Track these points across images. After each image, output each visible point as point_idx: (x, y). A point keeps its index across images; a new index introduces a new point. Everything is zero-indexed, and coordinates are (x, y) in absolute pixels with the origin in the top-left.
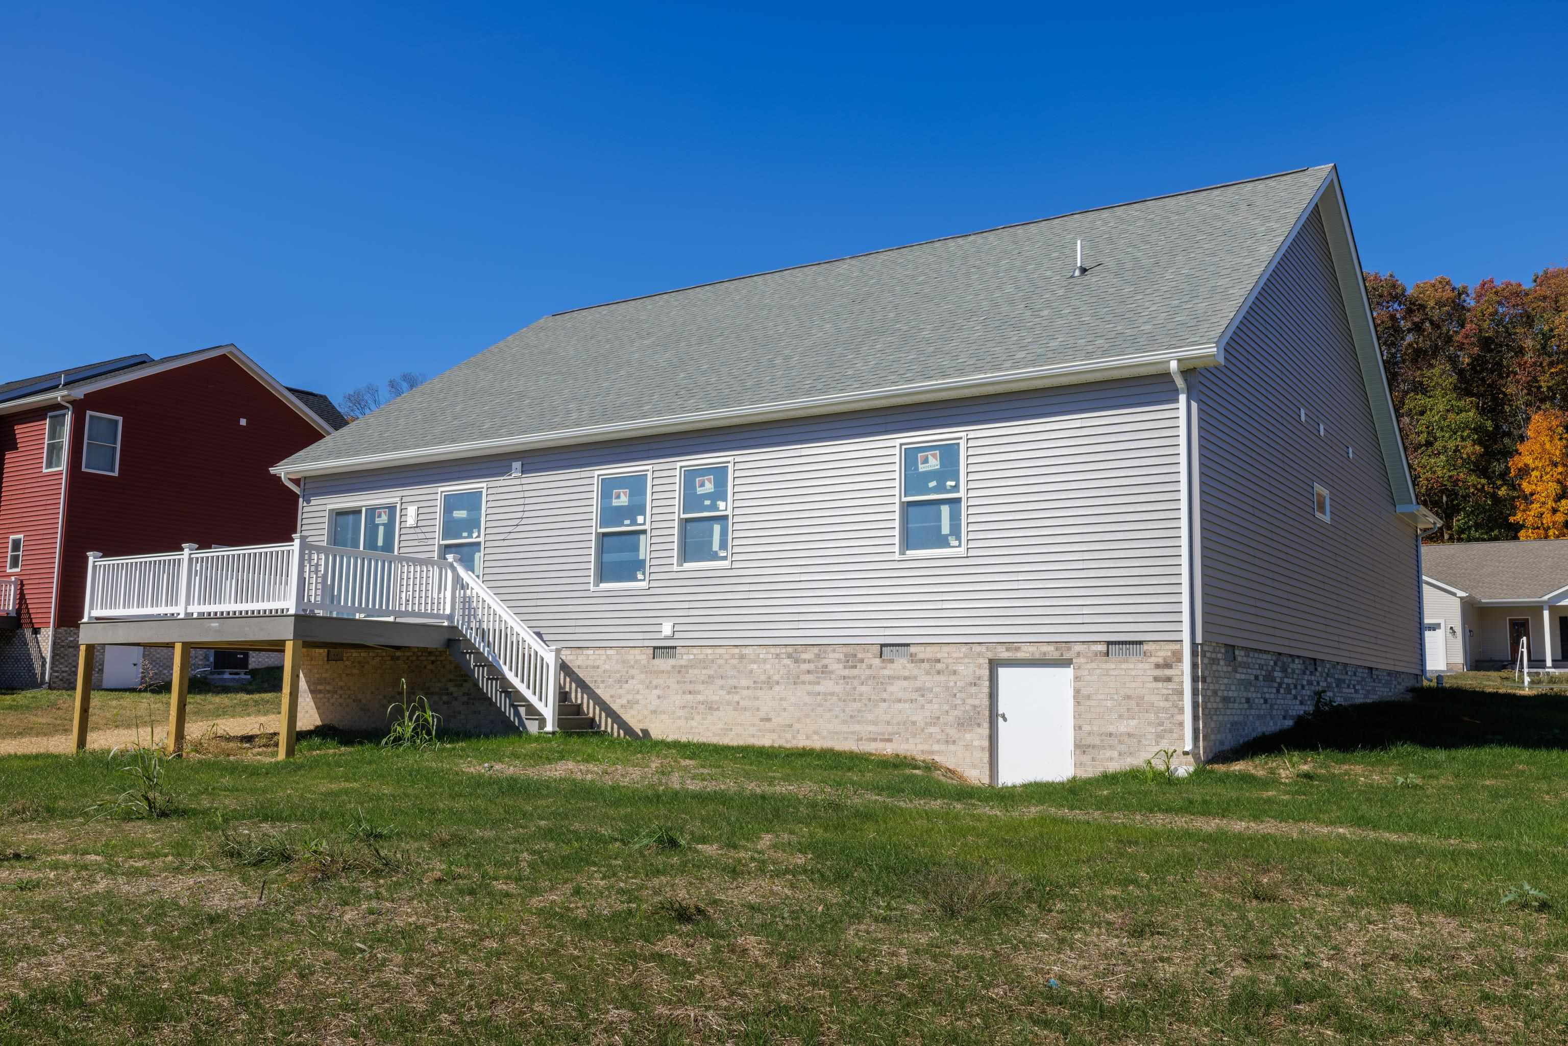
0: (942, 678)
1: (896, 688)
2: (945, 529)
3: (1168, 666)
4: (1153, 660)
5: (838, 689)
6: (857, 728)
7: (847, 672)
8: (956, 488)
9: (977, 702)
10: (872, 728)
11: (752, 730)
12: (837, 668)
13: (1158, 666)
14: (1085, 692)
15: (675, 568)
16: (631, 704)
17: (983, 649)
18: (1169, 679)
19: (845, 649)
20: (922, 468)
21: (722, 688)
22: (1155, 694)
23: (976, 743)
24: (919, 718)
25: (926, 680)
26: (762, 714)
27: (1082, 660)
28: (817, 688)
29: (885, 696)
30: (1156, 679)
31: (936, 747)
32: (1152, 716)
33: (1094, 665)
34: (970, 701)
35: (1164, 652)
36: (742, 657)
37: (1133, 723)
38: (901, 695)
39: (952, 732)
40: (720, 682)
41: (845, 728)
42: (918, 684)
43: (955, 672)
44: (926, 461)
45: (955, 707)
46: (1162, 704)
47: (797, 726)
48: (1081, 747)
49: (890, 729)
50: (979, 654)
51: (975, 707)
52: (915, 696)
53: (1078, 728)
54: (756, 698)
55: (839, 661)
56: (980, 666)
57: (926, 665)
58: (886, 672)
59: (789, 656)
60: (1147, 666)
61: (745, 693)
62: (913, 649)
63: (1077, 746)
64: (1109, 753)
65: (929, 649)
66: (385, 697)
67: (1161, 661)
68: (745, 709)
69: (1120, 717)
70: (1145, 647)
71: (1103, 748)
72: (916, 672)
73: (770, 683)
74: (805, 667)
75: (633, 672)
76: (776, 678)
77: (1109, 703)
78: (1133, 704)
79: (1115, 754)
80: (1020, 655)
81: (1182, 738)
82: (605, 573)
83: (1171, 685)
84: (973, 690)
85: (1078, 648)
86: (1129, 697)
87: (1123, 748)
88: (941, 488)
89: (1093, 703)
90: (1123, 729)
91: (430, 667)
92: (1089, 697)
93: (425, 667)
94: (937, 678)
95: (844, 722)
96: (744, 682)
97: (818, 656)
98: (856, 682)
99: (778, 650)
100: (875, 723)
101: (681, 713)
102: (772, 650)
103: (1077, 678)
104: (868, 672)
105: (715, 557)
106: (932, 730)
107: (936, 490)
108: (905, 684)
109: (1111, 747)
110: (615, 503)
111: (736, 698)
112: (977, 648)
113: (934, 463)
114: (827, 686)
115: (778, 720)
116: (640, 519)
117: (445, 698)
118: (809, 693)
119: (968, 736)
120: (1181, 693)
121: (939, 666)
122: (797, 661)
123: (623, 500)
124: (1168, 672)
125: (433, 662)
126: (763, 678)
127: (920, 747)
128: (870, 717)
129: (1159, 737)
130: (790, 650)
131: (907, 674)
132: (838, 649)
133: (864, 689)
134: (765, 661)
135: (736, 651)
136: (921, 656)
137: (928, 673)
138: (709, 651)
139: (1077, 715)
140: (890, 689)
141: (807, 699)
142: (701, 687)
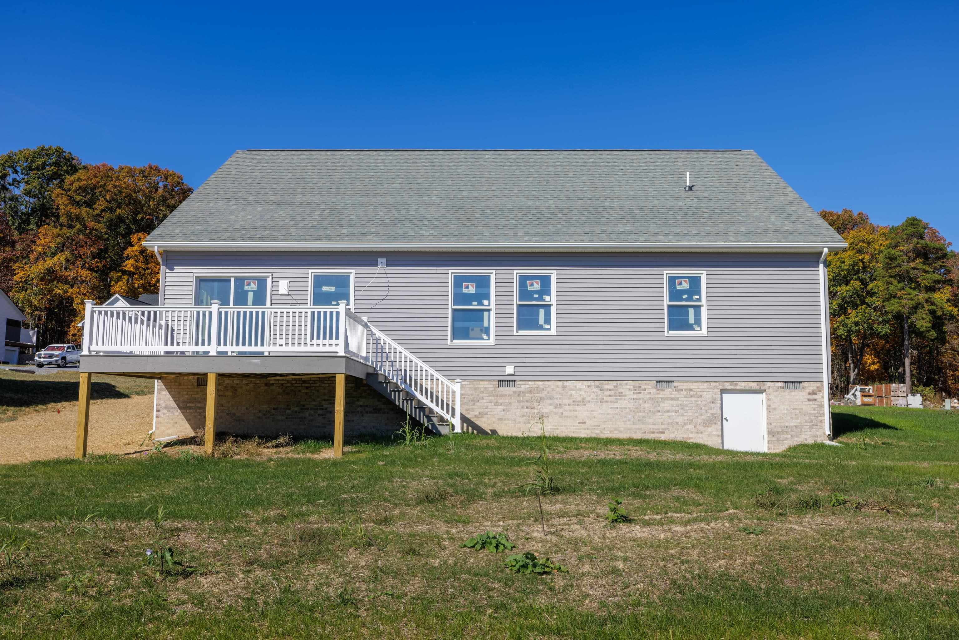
0: (693, 399)
1: (666, 405)
2: (692, 321)
3: (815, 394)
4: (807, 391)
5: (630, 405)
6: (642, 426)
7: (635, 396)
8: (699, 300)
9: (714, 412)
10: (651, 426)
11: (572, 429)
12: (630, 394)
13: (809, 394)
14: (773, 406)
15: (515, 333)
16: (481, 415)
17: (717, 384)
18: (815, 400)
19: (633, 383)
20: (678, 287)
21: (551, 405)
22: (809, 407)
23: (714, 433)
24: (681, 420)
25: (683, 400)
26: (580, 419)
27: (771, 390)
28: (616, 405)
29: (659, 409)
30: (809, 400)
31: (691, 436)
32: (807, 418)
33: (777, 393)
34: (710, 411)
35: (812, 387)
36: (564, 387)
37: (799, 421)
38: (669, 408)
39: (701, 428)
40: (549, 401)
41: (634, 426)
42: (680, 402)
43: (701, 396)
44: (681, 284)
45: (701, 415)
46: (812, 412)
47: (603, 426)
48: (771, 433)
49: (663, 426)
50: (715, 387)
51: (713, 414)
52: (678, 408)
53: (769, 424)
54: (575, 411)
55: (630, 390)
56: (715, 393)
57: (684, 393)
58: (660, 396)
59: (597, 387)
60: (804, 394)
61: (567, 407)
62: (675, 384)
63: (769, 433)
64: (786, 436)
65: (685, 384)
66: (260, 411)
67: (811, 391)
68: (567, 417)
69: (792, 418)
70: (803, 384)
71: (783, 433)
72: (678, 396)
73: (584, 402)
74: (608, 393)
75: (484, 395)
76: (589, 399)
77: (786, 412)
78: (798, 412)
79: (789, 436)
80: (738, 388)
81: (823, 428)
82: (458, 333)
83: (816, 403)
84: (712, 405)
85: (769, 384)
86: (796, 409)
87: (793, 433)
88: (690, 299)
89: (778, 412)
90: (793, 424)
91: (305, 391)
92: (775, 409)
93: (300, 391)
94: (690, 399)
95: (634, 423)
96: (567, 402)
97: (616, 387)
98: (641, 401)
99: (589, 383)
100: (654, 424)
101: (521, 419)
102: (586, 383)
103: (768, 399)
104: (648, 396)
105: (541, 328)
106: (688, 426)
107: (686, 300)
108: (672, 402)
109: (787, 433)
110: (464, 291)
111: (561, 411)
112: (713, 384)
113: (685, 285)
114: (622, 403)
115: (589, 423)
116: (486, 302)
117: (320, 412)
118: (611, 408)
119: (710, 429)
120: (822, 406)
121: (692, 393)
122: (602, 390)
123: (472, 289)
124: (814, 397)
125: (307, 388)
126: (579, 399)
127: (682, 436)
128: (651, 420)
129: (811, 428)
130: (597, 383)
131: (673, 397)
132: (629, 383)
133: (646, 405)
134: (580, 389)
135: (560, 383)
136: (681, 387)
137: (685, 397)
138: (540, 383)
139: (769, 418)
140: (662, 405)
141: (609, 411)
142: (536, 404)
